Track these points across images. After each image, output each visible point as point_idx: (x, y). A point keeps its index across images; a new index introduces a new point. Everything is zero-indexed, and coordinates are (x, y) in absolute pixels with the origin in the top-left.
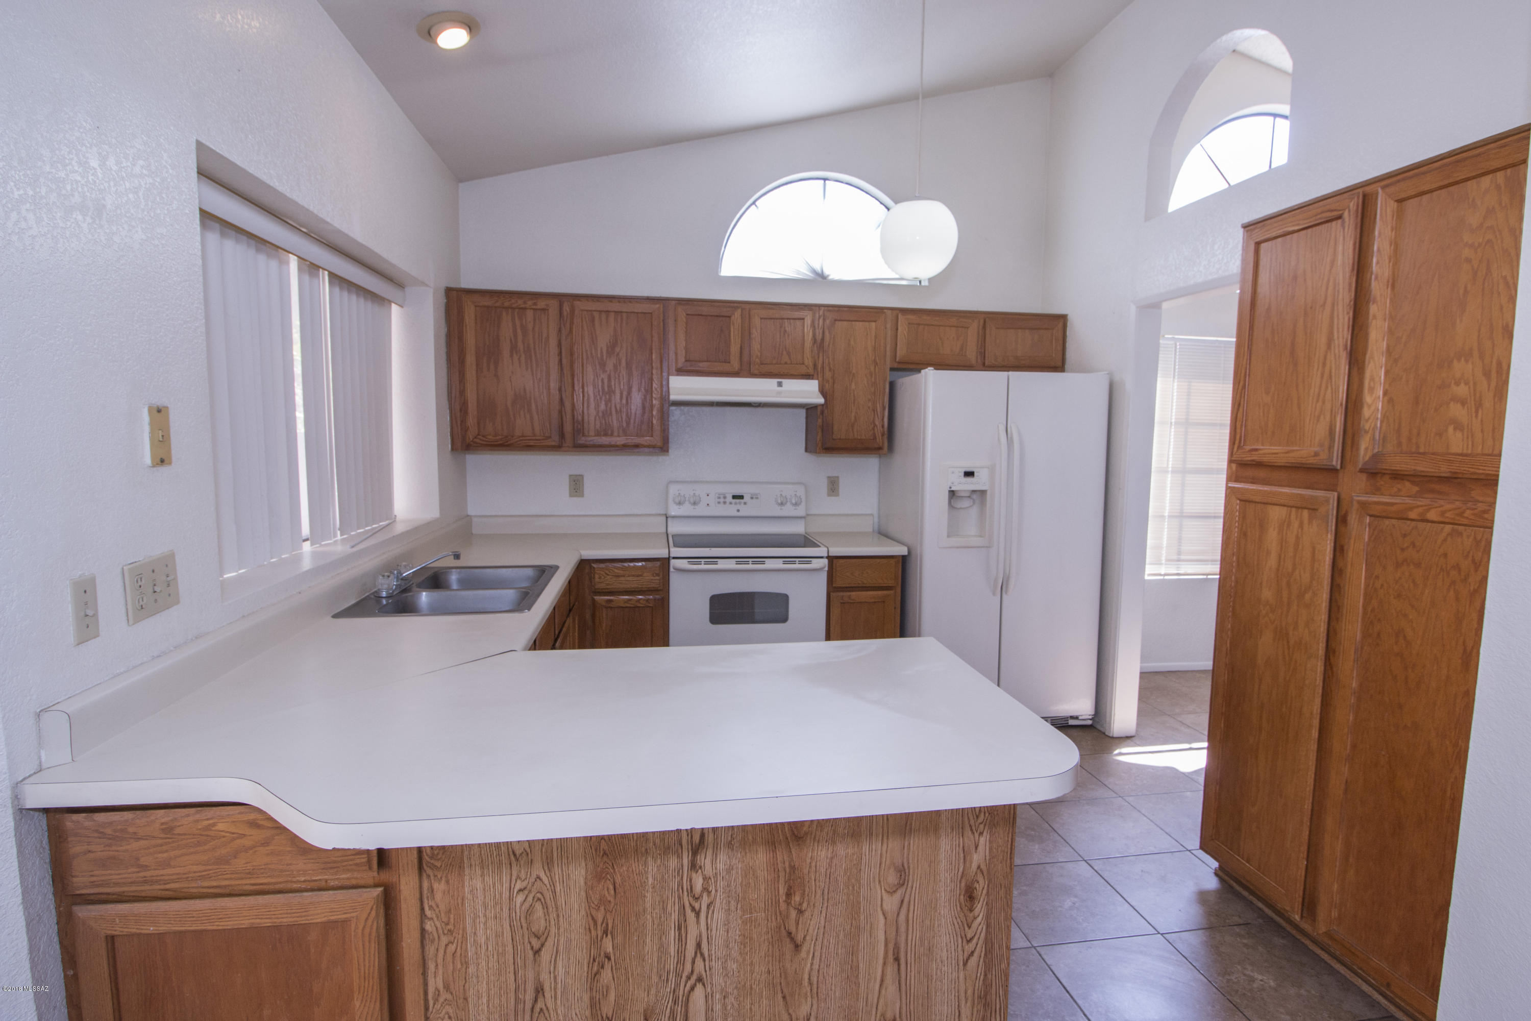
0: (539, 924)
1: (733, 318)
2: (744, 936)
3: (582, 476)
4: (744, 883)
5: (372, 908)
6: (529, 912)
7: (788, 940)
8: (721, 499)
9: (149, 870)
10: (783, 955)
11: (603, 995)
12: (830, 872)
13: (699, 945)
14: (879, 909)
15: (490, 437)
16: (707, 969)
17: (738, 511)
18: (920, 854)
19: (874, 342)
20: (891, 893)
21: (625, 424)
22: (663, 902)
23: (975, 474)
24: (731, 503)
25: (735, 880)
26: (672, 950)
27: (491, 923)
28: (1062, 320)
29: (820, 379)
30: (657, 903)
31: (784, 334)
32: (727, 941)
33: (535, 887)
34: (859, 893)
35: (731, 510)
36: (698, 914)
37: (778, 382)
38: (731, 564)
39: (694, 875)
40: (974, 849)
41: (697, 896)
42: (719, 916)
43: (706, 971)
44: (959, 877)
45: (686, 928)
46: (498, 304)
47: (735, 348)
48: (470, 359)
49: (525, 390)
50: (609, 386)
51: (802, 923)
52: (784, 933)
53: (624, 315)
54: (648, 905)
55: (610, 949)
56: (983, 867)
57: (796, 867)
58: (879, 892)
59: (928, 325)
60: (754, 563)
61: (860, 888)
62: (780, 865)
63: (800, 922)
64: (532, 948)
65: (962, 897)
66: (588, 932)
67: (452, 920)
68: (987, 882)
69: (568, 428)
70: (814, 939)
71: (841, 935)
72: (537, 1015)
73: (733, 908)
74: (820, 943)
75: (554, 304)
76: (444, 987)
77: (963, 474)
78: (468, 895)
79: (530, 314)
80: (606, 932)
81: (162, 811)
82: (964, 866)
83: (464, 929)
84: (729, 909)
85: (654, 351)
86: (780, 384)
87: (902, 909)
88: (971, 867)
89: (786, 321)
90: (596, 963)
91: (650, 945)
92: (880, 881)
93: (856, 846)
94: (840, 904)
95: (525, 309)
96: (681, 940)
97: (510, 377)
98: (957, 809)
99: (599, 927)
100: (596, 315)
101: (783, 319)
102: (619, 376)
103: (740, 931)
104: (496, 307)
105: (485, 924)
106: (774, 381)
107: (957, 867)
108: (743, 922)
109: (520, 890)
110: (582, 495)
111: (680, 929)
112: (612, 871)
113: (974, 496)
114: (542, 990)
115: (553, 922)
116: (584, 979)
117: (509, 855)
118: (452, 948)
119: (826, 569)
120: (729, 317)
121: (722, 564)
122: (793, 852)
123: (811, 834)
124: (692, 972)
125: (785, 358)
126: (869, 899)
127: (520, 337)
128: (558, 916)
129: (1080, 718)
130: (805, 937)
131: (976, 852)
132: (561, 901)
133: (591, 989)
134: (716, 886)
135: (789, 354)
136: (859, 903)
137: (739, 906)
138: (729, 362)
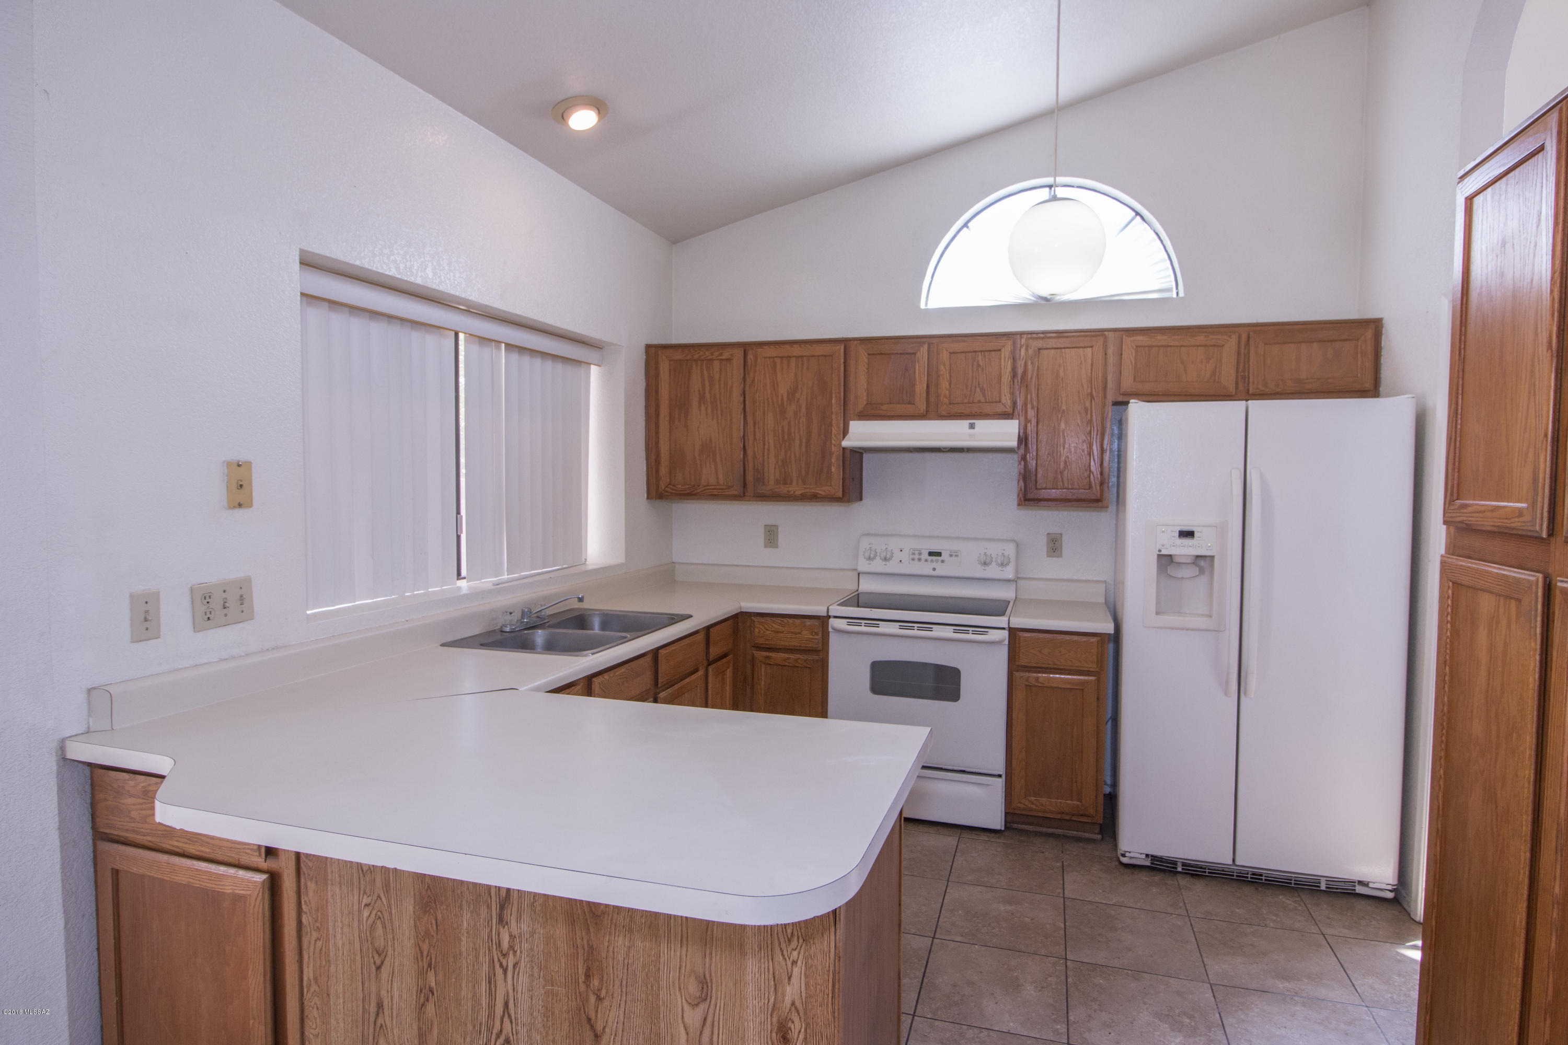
0: (380, 943)
1: (918, 355)
2: (547, 1008)
3: (776, 526)
4: (546, 951)
5: (259, 891)
6: (372, 928)
7: (588, 1026)
8: (916, 555)
9: (134, 822)
10: (583, 1041)
11: (428, 1028)
12: (628, 963)
13: (506, 1004)
14: (680, 1021)
15: (680, 486)
16: (514, 1032)
17: (934, 569)
18: (724, 968)
19: (1090, 371)
20: (694, 1006)
21: (803, 473)
22: (476, 950)
23: (1196, 534)
24: (926, 561)
25: (537, 945)
26: (484, 1002)
27: (346, 930)
28: (1375, 327)
29: (1022, 418)
30: (471, 949)
31: (977, 369)
32: (531, 1009)
33: (377, 905)
34: (658, 995)
35: (925, 568)
36: (505, 971)
37: (970, 423)
38: (894, 629)
39: (501, 929)
40: (786, 980)
41: (504, 952)
42: (523, 979)
43: (513, 1035)
44: (770, 1010)
45: (495, 982)
46: (689, 357)
47: (920, 388)
48: (664, 412)
49: (711, 441)
50: (789, 434)
51: (601, 1012)
52: (584, 1017)
53: (805, 359)
54: (464, 949)
55: (433, 984)
56: (798, 1003)
57: (595, 947)
58: (680, 1000)
59: (1163, 346)
60: (919, 629)
61: (659, 990)
62: (579, 941)
63: (599, 1011)
64: (375, 963)
65: (774, 1035)
66: (416, 961)
67: (319, 919)
68: (803, 1025)
69: (750, 478)
70: (614, 1035)
71: (641, 1039)
72: (378, 1030)
73: (536, 975)
74: (620, 1040)
75: (739, 353)
76: (314, 979)
77: (1177, 534)
78: (330, 900)
79: (716, 364)
80: (430, 966)
81: (143, 777)
82: (775, 998)
83: (328, 930)
84: (532, 975)
85: (834, 395)
86: (972, 426)
87: (705, 1028)
88: (783, 1001)
89: (980, 353)
90: (423, 995)
91: (465, 992)
92: (680, 988)
93: (654, 939)
94: (639, 1003)
95: (711, 360)
96: (492, 994)
97: (698, 427)
98: (764, 926)
99: (425, 959)
100: (778, 361)
101: (975, 352)
102: (799, 422)
103: (543, 1001)
104: (686, 360)
105: (342, 928)
106: (966, 423)
107: (766, 995)
108: (545, 993)
109: (366, 905)
110: (776, 547)
111: (490, 982)
112: (435, 907)
113: (1202, 563)
114: (382, 1006)
115: (390, 944)
116: (413, 1006)
117: (358, 870)
118: (319, 944)
119: (1007, 642)
120: (915, 354)
121: (884, 628)
122: (591, 930)
123: (608, 915)
124: (501, 1031)
125: (979, 396)
126: (669, 1006)
127: (707, 387)
128: (393, 938)
129: (1371, 885)
130: (604, 1028)
131: (789, 984)
132: (396, 924)
133: (419, 1019)
134: (521, 947)
135: (983, 391)
136: (658, 1006)
137: (542, 975)
138: (914, 404)
